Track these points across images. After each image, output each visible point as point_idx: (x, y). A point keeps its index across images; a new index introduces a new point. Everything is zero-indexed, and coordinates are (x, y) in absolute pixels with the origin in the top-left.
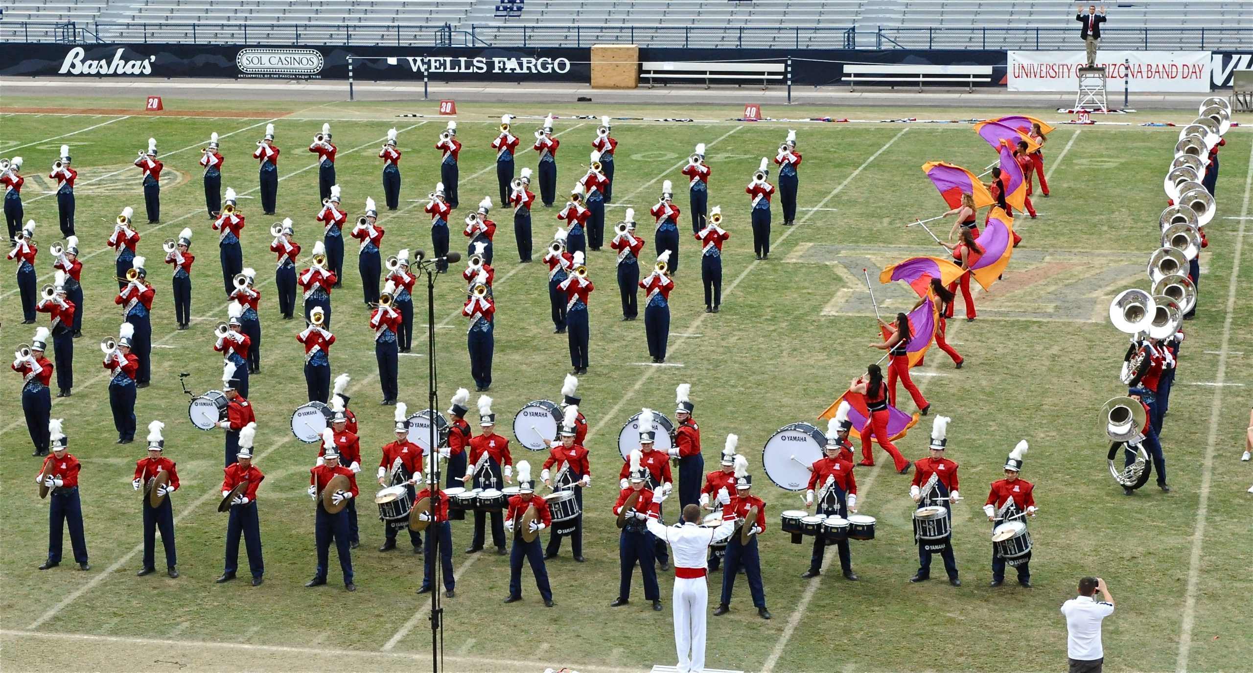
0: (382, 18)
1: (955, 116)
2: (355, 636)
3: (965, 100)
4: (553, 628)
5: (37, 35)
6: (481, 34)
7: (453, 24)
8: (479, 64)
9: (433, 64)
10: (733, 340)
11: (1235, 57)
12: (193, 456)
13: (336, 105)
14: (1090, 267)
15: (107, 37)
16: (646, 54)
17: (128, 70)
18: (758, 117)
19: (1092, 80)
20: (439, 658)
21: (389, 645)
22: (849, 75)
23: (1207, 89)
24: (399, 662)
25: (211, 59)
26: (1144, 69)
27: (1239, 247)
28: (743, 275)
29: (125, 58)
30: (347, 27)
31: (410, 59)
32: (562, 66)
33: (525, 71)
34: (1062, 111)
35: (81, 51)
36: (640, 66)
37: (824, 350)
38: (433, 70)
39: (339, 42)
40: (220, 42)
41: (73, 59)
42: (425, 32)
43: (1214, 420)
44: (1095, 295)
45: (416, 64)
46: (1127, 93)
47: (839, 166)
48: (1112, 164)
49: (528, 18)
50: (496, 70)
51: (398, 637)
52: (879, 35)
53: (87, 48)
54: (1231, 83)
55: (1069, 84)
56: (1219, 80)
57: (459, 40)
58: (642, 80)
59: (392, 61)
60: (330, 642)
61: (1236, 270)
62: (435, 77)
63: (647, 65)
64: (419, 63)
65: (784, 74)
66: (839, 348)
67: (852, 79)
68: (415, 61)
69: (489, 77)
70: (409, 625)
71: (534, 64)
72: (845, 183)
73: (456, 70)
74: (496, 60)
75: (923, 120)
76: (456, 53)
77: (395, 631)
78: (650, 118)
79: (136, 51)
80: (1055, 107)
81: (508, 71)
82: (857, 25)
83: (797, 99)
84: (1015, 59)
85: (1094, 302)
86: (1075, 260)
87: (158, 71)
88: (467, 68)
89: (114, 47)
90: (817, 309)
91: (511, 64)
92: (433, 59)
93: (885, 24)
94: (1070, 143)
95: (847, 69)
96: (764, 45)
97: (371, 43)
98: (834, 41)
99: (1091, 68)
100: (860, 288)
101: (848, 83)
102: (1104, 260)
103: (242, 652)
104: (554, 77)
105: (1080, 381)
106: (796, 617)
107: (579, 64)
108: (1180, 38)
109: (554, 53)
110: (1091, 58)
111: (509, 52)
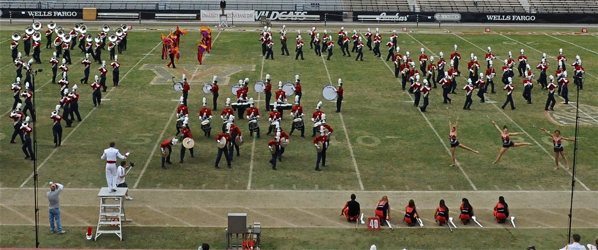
1: (187, 28)
2: (11, 183)
3: (190, 24)
4: (72, 178)
6: (50, 5)
7: (42, 2)
8: (50, 14)
9: (36, 14)
10: (124, 92)
11: (261, 12)
13: (6, 26)
14: (223, 69)
16: (99, 11)
18: (131, 28)
19: (223, 18)
20: (36, 189)
21: (22, 186)
22: (157, 17)
23: (254, 21)
24: (25, 190)
26: (237, 15)
27: (263, 63)
28: (128, 73)
30: (10, 3)
31: (29, 12)
32: (74, 14)
33: (63, 15)
34: (216, 26)
36: (97, 14)
37: (150, 94)
38: (36, 15)
39: (8, 7)
42: (33, 4)
44: (225, 77)
45: (31, 14)
46: (233, 21)
47: (155, 42)
48: (229, 41)
49: (64, 1)
50: (55, 15)
51: (24, 183)
52: (165, 6)
54: (260, 19)
55: (218, 19)
56: (257, 19)
57: (43, 7)
58: (98, 18)
59: (23, 13)
60: (3, 186)
61: (262, 69)
62: (36, 17)
63: (99, 14)
64: (31, 13)
65: (139, 16)
66: (155, 94)
67: (158, 18)
68: (30, 13)
69: (53, 17)
70: (28, 179)
71: (65, 14)
72: (156, 47)
73: (43, 15)
74: (55, 12)
76: (43, 10)
77: (24, 181)
80: (213, 25)
81: (58, 16)
82: (159, 3)
83: (142, 23)
84: (202, 12)
85: (225, 79)
86: (220, 67)
88: (46, 15)
90: (148, 83)
91: (59, 14)
92: (36, 12)
93: (167, 2)
94: (218, 35)
96: (133, 8)
97: (17, 7)
98: (153, 7)
99: (223, 15)
100: (161, 76)
101: (157, 19)
102: (228, 67)
104: (72, 17)
105: (221, 101)
106: (143, 171)
107: (79, 14)
108: (247, 7)
109: (72, 10)
110: (223, 12)
111: (58, 10)
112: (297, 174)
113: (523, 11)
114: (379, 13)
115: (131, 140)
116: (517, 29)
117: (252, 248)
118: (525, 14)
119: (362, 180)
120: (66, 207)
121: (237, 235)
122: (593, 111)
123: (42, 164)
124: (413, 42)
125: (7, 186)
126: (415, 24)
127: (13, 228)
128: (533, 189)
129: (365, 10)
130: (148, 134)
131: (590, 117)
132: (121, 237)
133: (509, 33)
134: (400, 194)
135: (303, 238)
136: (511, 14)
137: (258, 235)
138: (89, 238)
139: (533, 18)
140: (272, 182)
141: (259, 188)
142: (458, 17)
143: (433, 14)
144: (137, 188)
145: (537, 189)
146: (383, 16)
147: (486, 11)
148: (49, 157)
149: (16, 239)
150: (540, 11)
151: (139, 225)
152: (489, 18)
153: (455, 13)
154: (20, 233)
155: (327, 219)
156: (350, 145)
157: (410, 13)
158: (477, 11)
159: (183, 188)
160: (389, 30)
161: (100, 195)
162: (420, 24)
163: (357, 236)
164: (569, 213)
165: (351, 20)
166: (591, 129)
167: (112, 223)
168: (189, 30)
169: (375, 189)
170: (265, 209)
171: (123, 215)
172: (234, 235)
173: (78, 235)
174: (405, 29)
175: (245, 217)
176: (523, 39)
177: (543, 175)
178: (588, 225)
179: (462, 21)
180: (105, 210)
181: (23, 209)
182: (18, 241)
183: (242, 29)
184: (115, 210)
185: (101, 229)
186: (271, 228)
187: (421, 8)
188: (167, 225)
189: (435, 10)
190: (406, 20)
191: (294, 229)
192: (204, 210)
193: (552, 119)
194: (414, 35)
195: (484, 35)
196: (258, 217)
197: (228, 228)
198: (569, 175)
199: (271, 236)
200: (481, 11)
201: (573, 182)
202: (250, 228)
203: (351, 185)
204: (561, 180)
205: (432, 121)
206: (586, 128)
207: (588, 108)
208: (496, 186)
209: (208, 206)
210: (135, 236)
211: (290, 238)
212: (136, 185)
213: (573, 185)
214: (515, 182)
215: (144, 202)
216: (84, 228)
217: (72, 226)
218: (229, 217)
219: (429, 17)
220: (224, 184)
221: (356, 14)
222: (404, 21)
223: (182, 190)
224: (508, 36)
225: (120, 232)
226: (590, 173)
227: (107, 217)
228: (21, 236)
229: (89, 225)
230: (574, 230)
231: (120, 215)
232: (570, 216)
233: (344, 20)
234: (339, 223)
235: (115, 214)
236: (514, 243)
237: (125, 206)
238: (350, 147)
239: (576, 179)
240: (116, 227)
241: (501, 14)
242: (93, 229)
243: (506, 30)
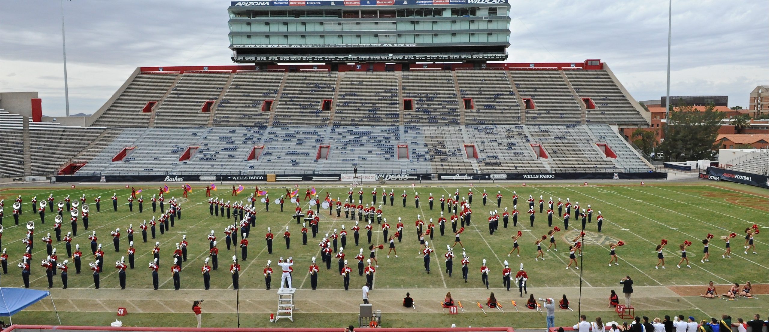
0: (227, 169)
1: (332, 186)
2: (222, 286)
3: (334, 183)
5: (160, 174)
6: (246, 172)
7: (241, 171)
8: (246, 178)
9: (237, 178)
11: (380, 175)
12: (190, 253)
13: (219, 186)
15: (174, 174)
16: (277, 176)
17: (178, 180)
18: (298, 187)
19: (356, 179)
21: (229, 288)
23: (375, 180)
25: (194, 178)
26: (364, 177)
29: (178, 178)
30: (221, 171)
32: (262, 178)
34: (351, 184)
35: (169, 177)
39: (219, 174)
40: (196, 174)
41: (167, 178)
42: (236, 172)
43: (378, 238)
45: (234, 178)
46: (361, 181)
49: (255, 170)
52: (319, 172)
53: (170, 176)
55: (352, 180)
56: (377, 179)
57: (242, 174)
58: (276, 180)
59: (229, 178)
60: (217, 288)
63: (277, 178)
65: (302, 179)
69: (248, 180)
71: (256, 178)
73: (242, 179)
74: (249, 177)
75: (327, 187)
76: (242, 176)
78: (278, 187)
79: (179, 177)
80: (349, 184)
82: (315, 170)
83: (304, 183)
84: (342, 176)
87: (184, 180)
88: (244, 179)
89: (175, 176)
91: (252, 178)
93: (320, 170)
95: (313, 178)
96: (299, 174)
97: (226, 174)
98: (311, 173)
99: (355, 177)
101: (313, 180)
103: (200, 291)
104: (260, 180)
106: (306, 278)
107: (265, 178)
108: (370, 172)
109: (260, 176)
110: (356, 175)
111: (252, 176)
112: (403, 278)
113: (546, 172)
114: (454, 175)
115: (298, 258)
116: (543, 184)
117: (375, 326)
118: (548, 174)
119: (445, 282)
120: (257, 301)
121: (366, 318)
122: (592, 235)
123: (242, 274)
124: (477, 193)
125: (220, 288)
126: (477, 181)
127: (223, 315)
128: (555, 286)
129: (445, 173)
130: (309, 254)
131: (591, 239)
132: (292, 320)
133: (538, 186)
134: (470, 290)
135: (408, 319)
136: (539, 174)
137: (379, 318)
138: (272, 321)
139: (553, 176)
140: (388, 283)
141: (380, 288)
142: (505, 176)
143: (489, 175)
144: (302, 288)
145: (558, 286)
146: (458, 177)
147: (523, 172)
148: (246, 269)
149: (226, 322)
150: (557, 172)
151: (303, 312)
152: (525, 176)
153: (503, 174)
154: (228, 318)
155: (423, 307)
156: (437, 259)
157: (474, 174)
158: (517, 172)
159: (332, 288)
160: (462, 185)
161: (278, 293)
162: (481, 181)
163: (443, 318)
164: (579, 302)
165: (437, 179)
166: (592, 247)
167: (286, 311)
168: (334, 187)
169: (454, 288)
170: (384, 301)
171: (293, 306)
172: (364, 318)
173: (265, 319)
174: (471, 185)
175: (371, 306)
176: (547, 190)
177: (562, 277)
178: (591, 309)
179: (507, 179)
180: (282, 302)
181: (230, 302)
182: (227, 323)
183: (368, 186)
184: (288, 302)
185: (279, 315)
186: (387, 314)
187: (481, 171)
188: (321, 312)
189: (490, 172)
190: (472, 178)
191: (402, 314)
192: (345, 302)
193: (566, 240)
194: (477, 188)
195: (522, 188)
196: (379, 307)
197: (360, 314)
198: (578, 277)
199: (388, 318)
200: (520, 172)
201: (581, 281)
202: (374, 314)
203: (439, 285)
204: (573, 280)
205: (490, 243)
206: (589, 246)
207: (590, 234)
208: (531, 285)
209: (347, 299)
210: (301, 319)
211: (399, 319)
212: (301, 286)
213: (581, 283)
214: (544, 282)
215: (306, 297)
216: (268, 314)
217: (261, 313)
218: (361, 306)
219: (487, 177)
220: (357, 285)
221: (440, 175)
222: (470, 179)
223: (330, 289)
224: (537, 188)
225: (291, 316)
226: (592, 275)
227: (283, 308)
228: (229, 320)
229: (272, 312)
230: (583, 312)
231: (291, 306)
232: (580, 303)
233: (432, 179)
234: (431, 310)
235: (288, 305)
236: (543, 321)
237: (294, 300)
238: (437, 260)
239: (583, 279)
240: (289, 314)
241: (533, 174)
242: (274, 316)
243: (536, 184)
